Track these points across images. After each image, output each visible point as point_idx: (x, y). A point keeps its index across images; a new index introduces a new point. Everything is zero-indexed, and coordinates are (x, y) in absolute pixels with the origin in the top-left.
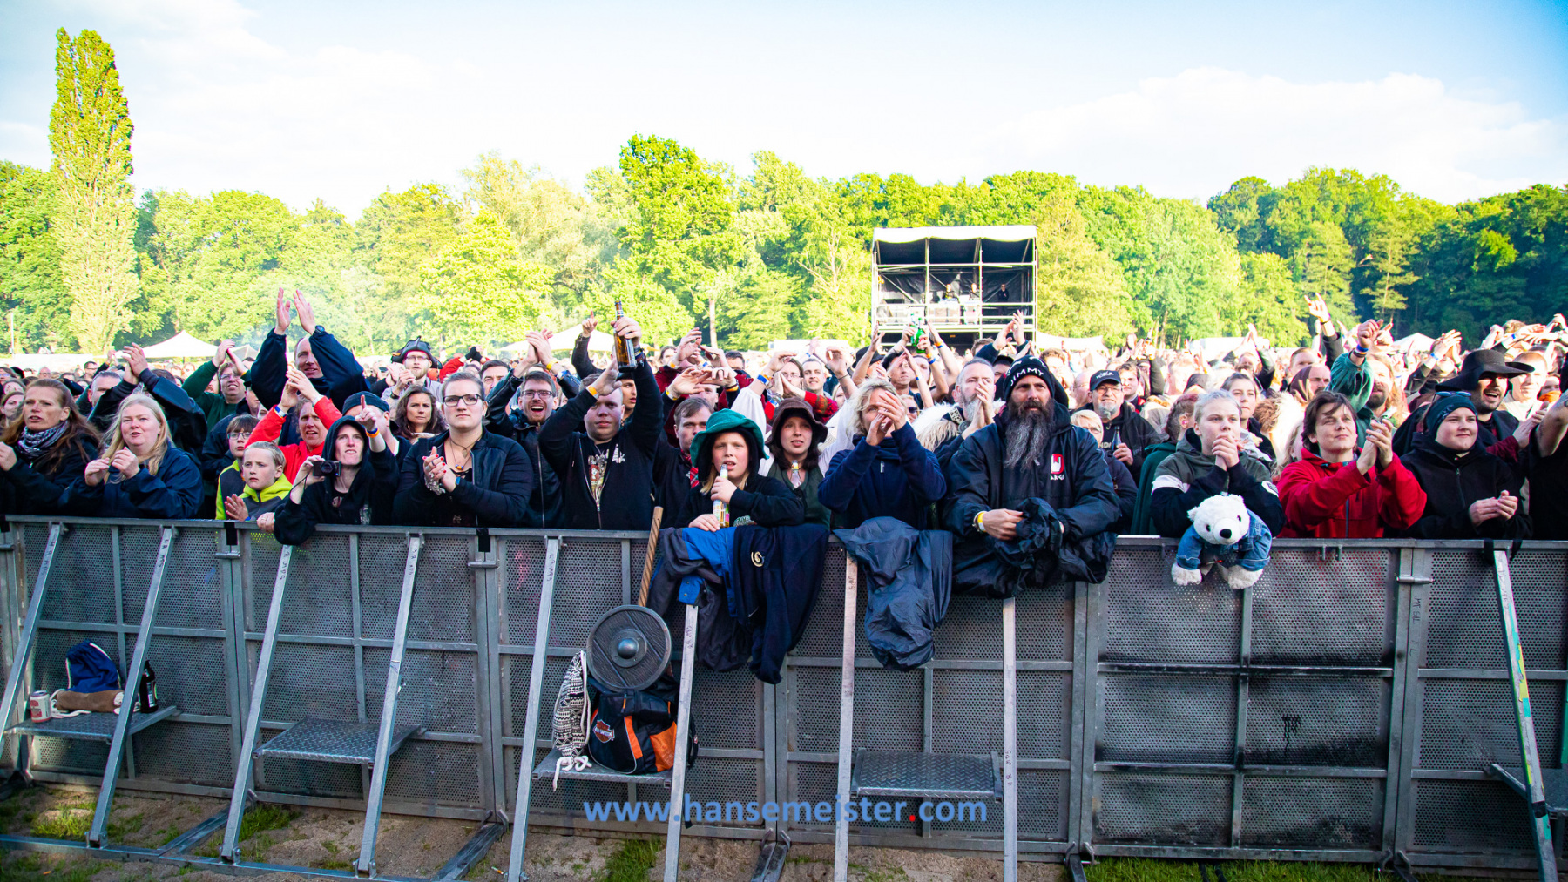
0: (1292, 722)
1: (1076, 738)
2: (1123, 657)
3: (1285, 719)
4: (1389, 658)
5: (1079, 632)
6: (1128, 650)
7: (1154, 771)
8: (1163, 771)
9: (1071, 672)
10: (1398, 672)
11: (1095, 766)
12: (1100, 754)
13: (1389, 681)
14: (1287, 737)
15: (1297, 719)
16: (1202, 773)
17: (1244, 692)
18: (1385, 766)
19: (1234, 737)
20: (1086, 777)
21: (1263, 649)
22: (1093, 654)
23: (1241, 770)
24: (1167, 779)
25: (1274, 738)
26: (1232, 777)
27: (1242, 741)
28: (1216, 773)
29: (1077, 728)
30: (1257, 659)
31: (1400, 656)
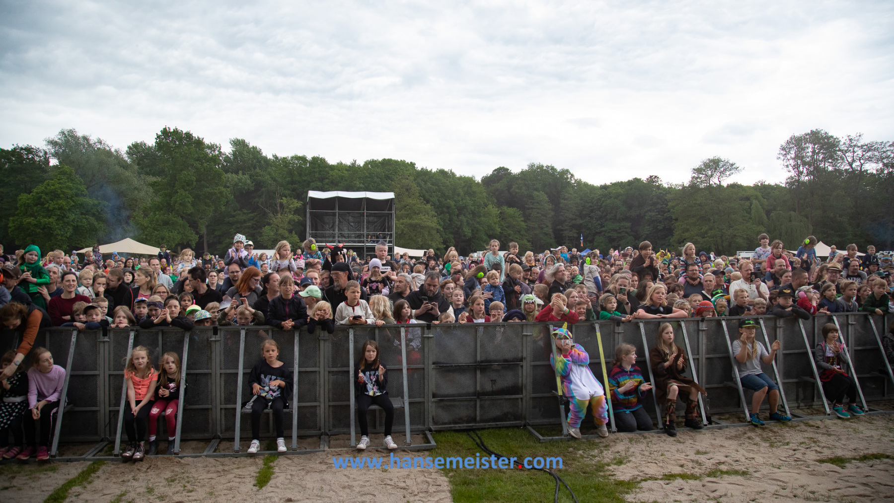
0: (494, 382)
1: (426, 391)
2: (440, 363)
3: (492, 381)
4: (521, 360)
5: (426, 355)
6: (442, 361)
7: (451, 400)
8: (454, 400)
9: (424, 369)
10: (524, 363)
11: (433, 400)
12: (434, 396)
13: (522, 366)
14: (492, 387)
15: (495, 381)
16: (466, 400)
17: (478, 373)
18: (522, 394)
19: (476, 388)
20: (430, 404)
21: (483, 359)
22: (431, 362)
23: (478, 398)
24: (456, 403)
25: (488, 387)
26: (476, 401)
27: (478, 388)
28: (471, 400)
29: (426, 387)
30: (482, 362)
31: (525, 359)
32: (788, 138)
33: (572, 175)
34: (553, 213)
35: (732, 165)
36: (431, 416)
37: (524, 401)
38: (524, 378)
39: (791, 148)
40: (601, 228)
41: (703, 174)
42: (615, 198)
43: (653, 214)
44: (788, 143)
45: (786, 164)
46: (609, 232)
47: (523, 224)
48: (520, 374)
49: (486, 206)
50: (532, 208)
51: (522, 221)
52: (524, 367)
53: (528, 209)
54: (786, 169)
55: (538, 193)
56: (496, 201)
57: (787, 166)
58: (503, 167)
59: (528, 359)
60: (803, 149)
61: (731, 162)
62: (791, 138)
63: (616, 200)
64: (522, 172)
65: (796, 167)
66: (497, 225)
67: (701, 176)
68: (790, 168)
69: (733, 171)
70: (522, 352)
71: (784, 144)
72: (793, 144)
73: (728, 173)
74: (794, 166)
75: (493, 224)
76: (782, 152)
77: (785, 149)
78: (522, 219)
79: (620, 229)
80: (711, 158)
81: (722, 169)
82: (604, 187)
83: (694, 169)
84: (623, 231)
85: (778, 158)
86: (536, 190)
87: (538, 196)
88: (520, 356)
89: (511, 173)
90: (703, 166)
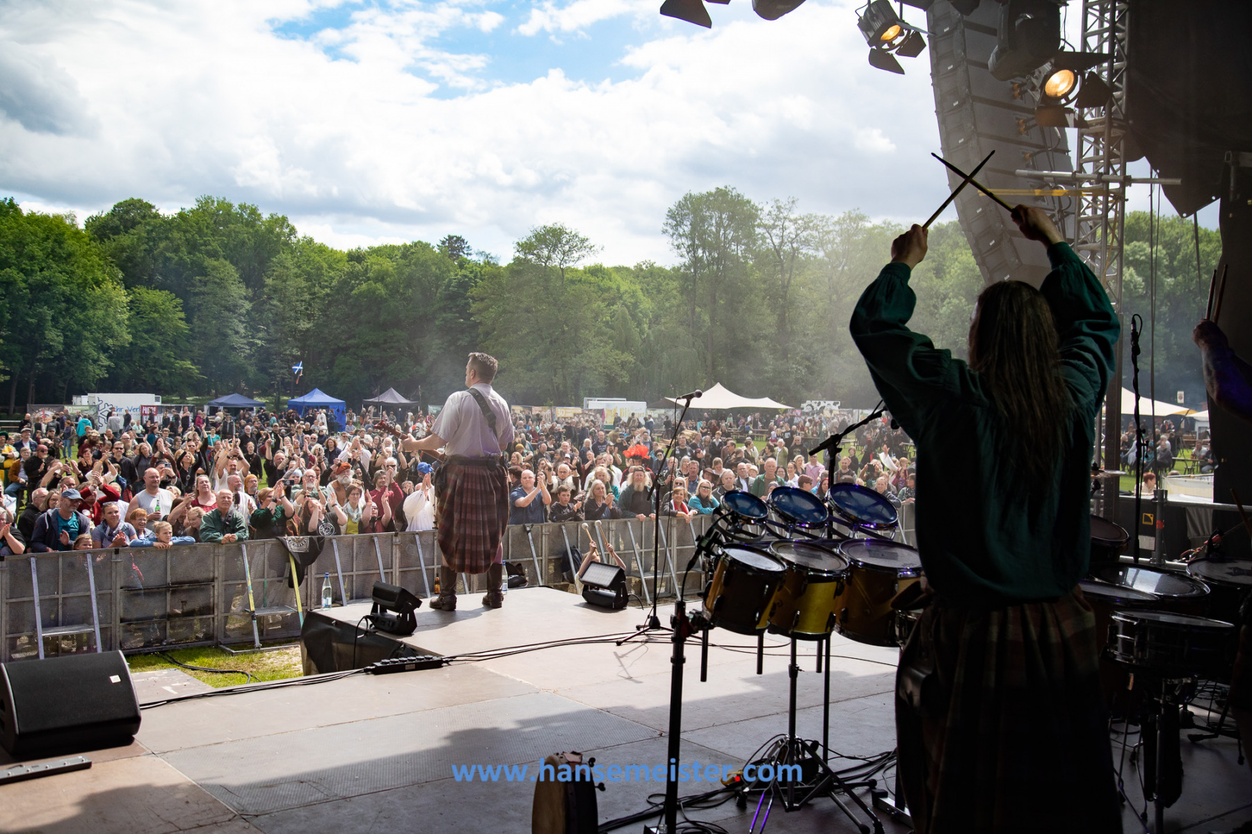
32: (681, 198)
33: (293, 231)
34: (248, 305)
35: (583, 241)
36: (118, 642)
37: (216, 621)
38: (216, 598)
39: (685, 215)
40: (348, 339)
41: (533, 254)
42: (376, 280)
43: (449, 315)
44: (680, 206)
45: (676, 243)
46: (364, 349)
47: (182, 325)
48: (212, 593)
49: (98, 283)
50: (203, 293)
51: (181, 319)
52: (216, 587)
53: (196, 294)
54: (675, 251)
55: (216, 263)
56: (121, 275)
57: (678, 247)
58: (140, 201)
59: (220, 579)
60: (703, 219)
61: (581, 236)
62: (685, 199)
63: (379, 285)
64: (181, 216)
65: (692, 248)
66: (124, 328)
67: (530, 257)
68: (683, 251)
69: (584, 252)
70: (214, 572)
71: (673, 208)
72: (688, 209)
73: (576, 255)
74: (689, 246)
75: (115, 326)
76: (670, 221)
77: (676, 217)
78: (182, 315)
79: (385, 342)
80: (549, 225)
81: (567, 248)
82: (356, 257)
83: (518, 244)
84: (392, 347)
85: (665, 232)
86: (213, 255)
87: (214, 268)
88: (211, 575)
89: (157, 216)
90: (534, 240)
